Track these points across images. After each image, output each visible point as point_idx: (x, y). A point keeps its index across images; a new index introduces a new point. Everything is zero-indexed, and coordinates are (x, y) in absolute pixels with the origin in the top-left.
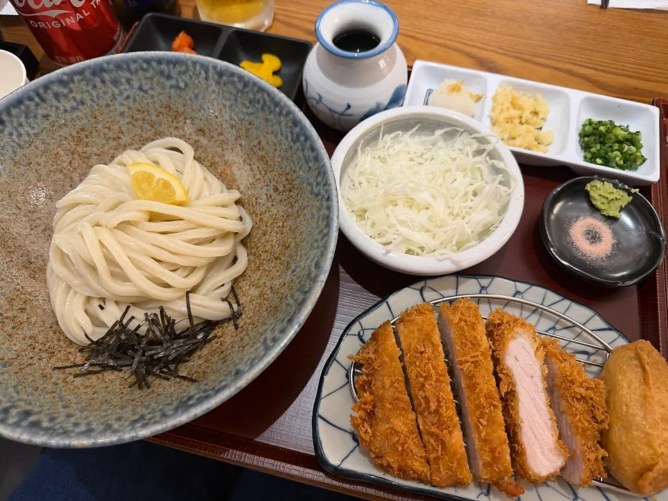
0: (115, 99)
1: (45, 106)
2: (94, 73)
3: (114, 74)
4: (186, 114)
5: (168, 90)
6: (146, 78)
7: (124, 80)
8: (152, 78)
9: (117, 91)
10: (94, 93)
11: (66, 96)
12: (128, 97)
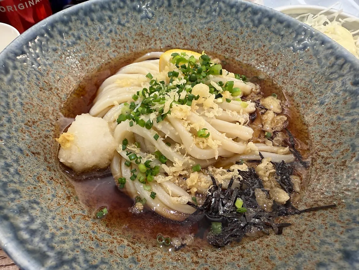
0: (102, 33)
1: (53, 41)
2: (86, 14)
3: (99, 14)
4: (155, 37)
5: (140, 21)
6: (123, 15)
7: (107, 18)
8: (127, 14)
9: (103, 28)
10: (87, 30)
11: (67, 33)
12: (111, 31)
